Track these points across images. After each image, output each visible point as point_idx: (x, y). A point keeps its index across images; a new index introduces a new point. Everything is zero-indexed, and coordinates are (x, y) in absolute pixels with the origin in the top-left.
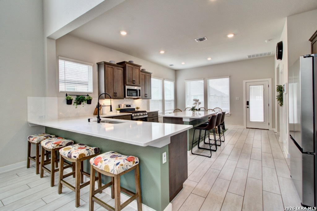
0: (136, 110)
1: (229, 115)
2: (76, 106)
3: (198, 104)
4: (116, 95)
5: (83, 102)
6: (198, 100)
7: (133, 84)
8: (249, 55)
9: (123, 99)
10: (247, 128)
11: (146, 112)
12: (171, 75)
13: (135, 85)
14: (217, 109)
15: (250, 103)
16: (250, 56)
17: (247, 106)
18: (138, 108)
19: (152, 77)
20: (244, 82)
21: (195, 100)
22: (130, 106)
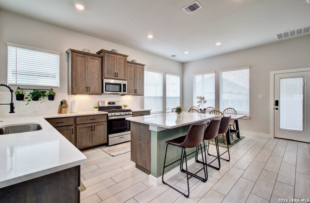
0: (123, 108)
1: (249, 118)
2: (27, 103)
3: (203, 102)
4: (89, 90)
5: (40, 97)
6: (203, 98)
7: (115, 78)
8: (279, 33)
9: (101, 94)
10: (275, 138)
11: (131, 111)
12: (177, 68)
13: (117, 78)
14: (230, 109)
15: (281, 103)
16: (281, 35)
17: (276, 107)
18: (125, 106)
19: (145, 69)
20: (272, 73)
21: (199, 98)
22: (114, 103)
